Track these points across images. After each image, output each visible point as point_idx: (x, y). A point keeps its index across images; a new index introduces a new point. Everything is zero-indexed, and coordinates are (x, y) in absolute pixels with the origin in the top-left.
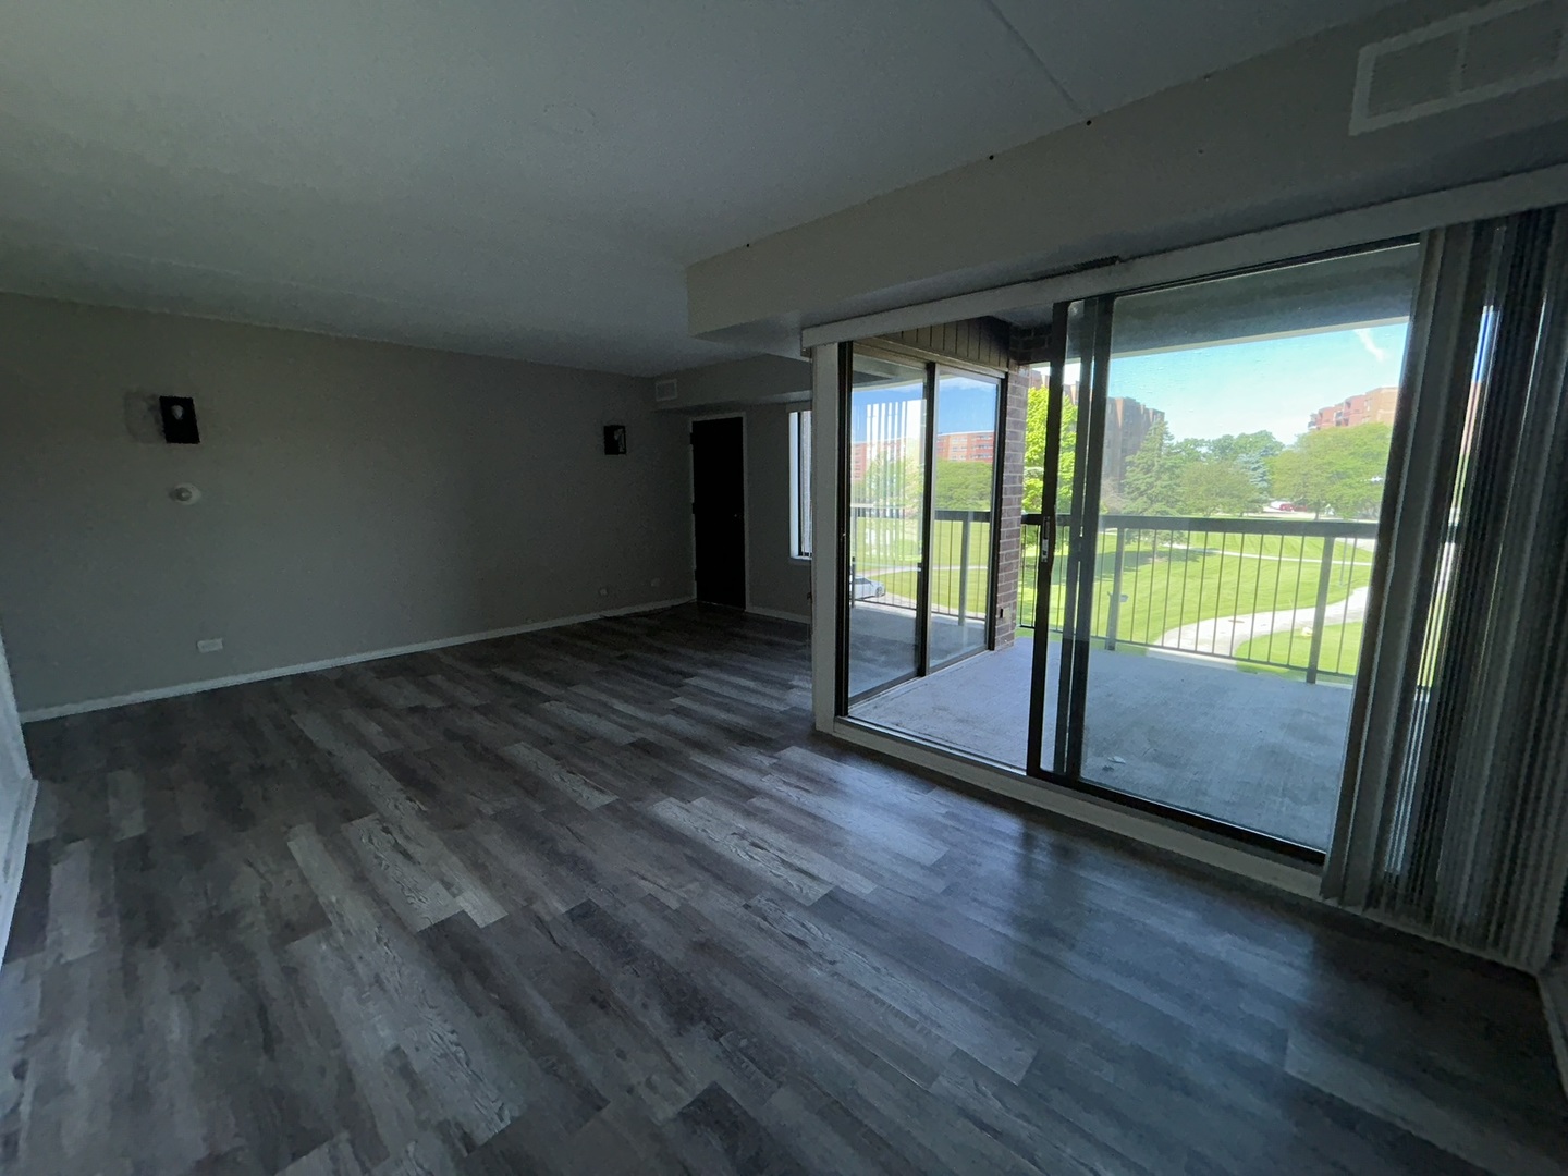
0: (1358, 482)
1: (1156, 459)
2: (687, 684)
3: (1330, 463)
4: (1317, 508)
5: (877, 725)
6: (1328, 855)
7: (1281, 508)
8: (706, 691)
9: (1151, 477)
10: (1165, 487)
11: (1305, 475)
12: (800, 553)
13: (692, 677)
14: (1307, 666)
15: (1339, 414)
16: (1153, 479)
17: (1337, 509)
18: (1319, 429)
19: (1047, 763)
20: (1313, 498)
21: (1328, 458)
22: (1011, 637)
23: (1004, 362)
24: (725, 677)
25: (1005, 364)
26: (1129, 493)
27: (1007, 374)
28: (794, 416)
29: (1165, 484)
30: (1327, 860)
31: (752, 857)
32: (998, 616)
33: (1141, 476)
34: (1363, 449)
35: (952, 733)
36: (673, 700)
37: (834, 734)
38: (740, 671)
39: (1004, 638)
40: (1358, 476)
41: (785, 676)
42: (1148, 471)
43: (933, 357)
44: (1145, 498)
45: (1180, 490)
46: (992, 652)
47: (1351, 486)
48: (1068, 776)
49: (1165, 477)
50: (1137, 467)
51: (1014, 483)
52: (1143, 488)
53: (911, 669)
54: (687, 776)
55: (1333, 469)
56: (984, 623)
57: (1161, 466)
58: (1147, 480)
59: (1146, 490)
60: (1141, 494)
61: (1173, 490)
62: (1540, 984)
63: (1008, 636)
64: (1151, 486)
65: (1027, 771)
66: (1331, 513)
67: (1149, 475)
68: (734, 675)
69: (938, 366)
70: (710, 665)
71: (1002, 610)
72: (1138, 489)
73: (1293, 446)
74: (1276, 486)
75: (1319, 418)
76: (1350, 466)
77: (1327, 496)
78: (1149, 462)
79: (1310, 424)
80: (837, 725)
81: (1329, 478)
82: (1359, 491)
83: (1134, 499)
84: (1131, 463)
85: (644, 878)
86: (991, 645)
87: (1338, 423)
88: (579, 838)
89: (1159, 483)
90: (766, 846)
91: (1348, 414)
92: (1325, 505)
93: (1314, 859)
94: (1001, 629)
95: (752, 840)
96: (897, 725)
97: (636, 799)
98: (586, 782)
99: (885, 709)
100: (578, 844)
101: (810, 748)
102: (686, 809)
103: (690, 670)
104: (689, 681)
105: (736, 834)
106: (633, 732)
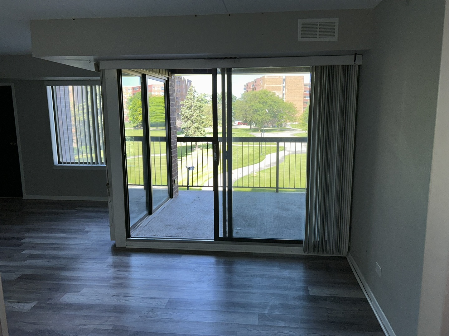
0: (262, 113)
1: (193, 103)
2: (23, 243)
3: (253, 106)
4: (250, 124)
5: (147, 238)
6: (304, 240)
7: (238, 124)
8: (38, 244)
9: (192, 111)
10: (197, 116)
11: (245, 110)
13: (23, 239)
14: (276, 187)
15: (253, 85)
16: (192, 113)
17: (256, 124)
18: (247, 91)
19: (221, 235)
20: (248, 119)
21: (252, 104)
22: (177, 191)
23: (167, 74)
24: (44, 235)
25: (167, 75)
26: (183, 119)
27: (168, 78)
28: (49, 88)
29: (197, 114)
30: (304, 241)
31: (129, 301)
32: (173, 183)
33: (187, 111)
34: (262, 100)
35: (179, 233)
36: (22, 253)
37: (127, 247)
38: (52, 231)
39: (175, 193)
40: (261, 111)
41: (81, 227)
42: (190, 109)
43: (145, 72)
44: (190, 121)
45: (203, 117)
46: (172, 199)
47: (260, 115)
48: (229, 238)
49: (197, 111)
50: (185, 106)
51: (174, 125)
52: (189, 117)
53: (146, 212)
54: (67, 283)
55: (254, 108)
56: (167, 187)
57: (195, 106)
58: (190, 113)
59: (190, 118)
60: (188, 119)
61: (201, 118)
62: (347, 258)
63: (176, 191)
64: (192, 116)
65: (215, 240)
66: (254, 126)
67: (190, 110)
68: (48, 233)
69: (147, 76)
70: (29, 231)
71: (174, 180)
72: (187, 117)
73: (240, 98)
74: (236, 115)
75: (247, 87)
76: (258, 107)
77: (253, 119)
78: (190, 105)
79: (244, 89)
80: (128, 242)
81: (253, 112)
82: (262, 117)
83: (185, 122)
84: (183, 105)
85: (86, 325)
86: (171, 196)
87: (253, 89)
88: (35, 324)
89: (195, 114)
90: (132, 295)
91: (256, 85)
92: (252, 123)
93: (298, 243)
94: (174, 188)
95: (123, 295)
96: (155, 236)
97: (49, 299)
98: (9, 301)
99: (145, 231)
100: (36, 326)
101: (119, 255)
102: (80, 295)
103: (19, 236)
104: (23, 241)
105: (114, 296)
106: (14, 273)
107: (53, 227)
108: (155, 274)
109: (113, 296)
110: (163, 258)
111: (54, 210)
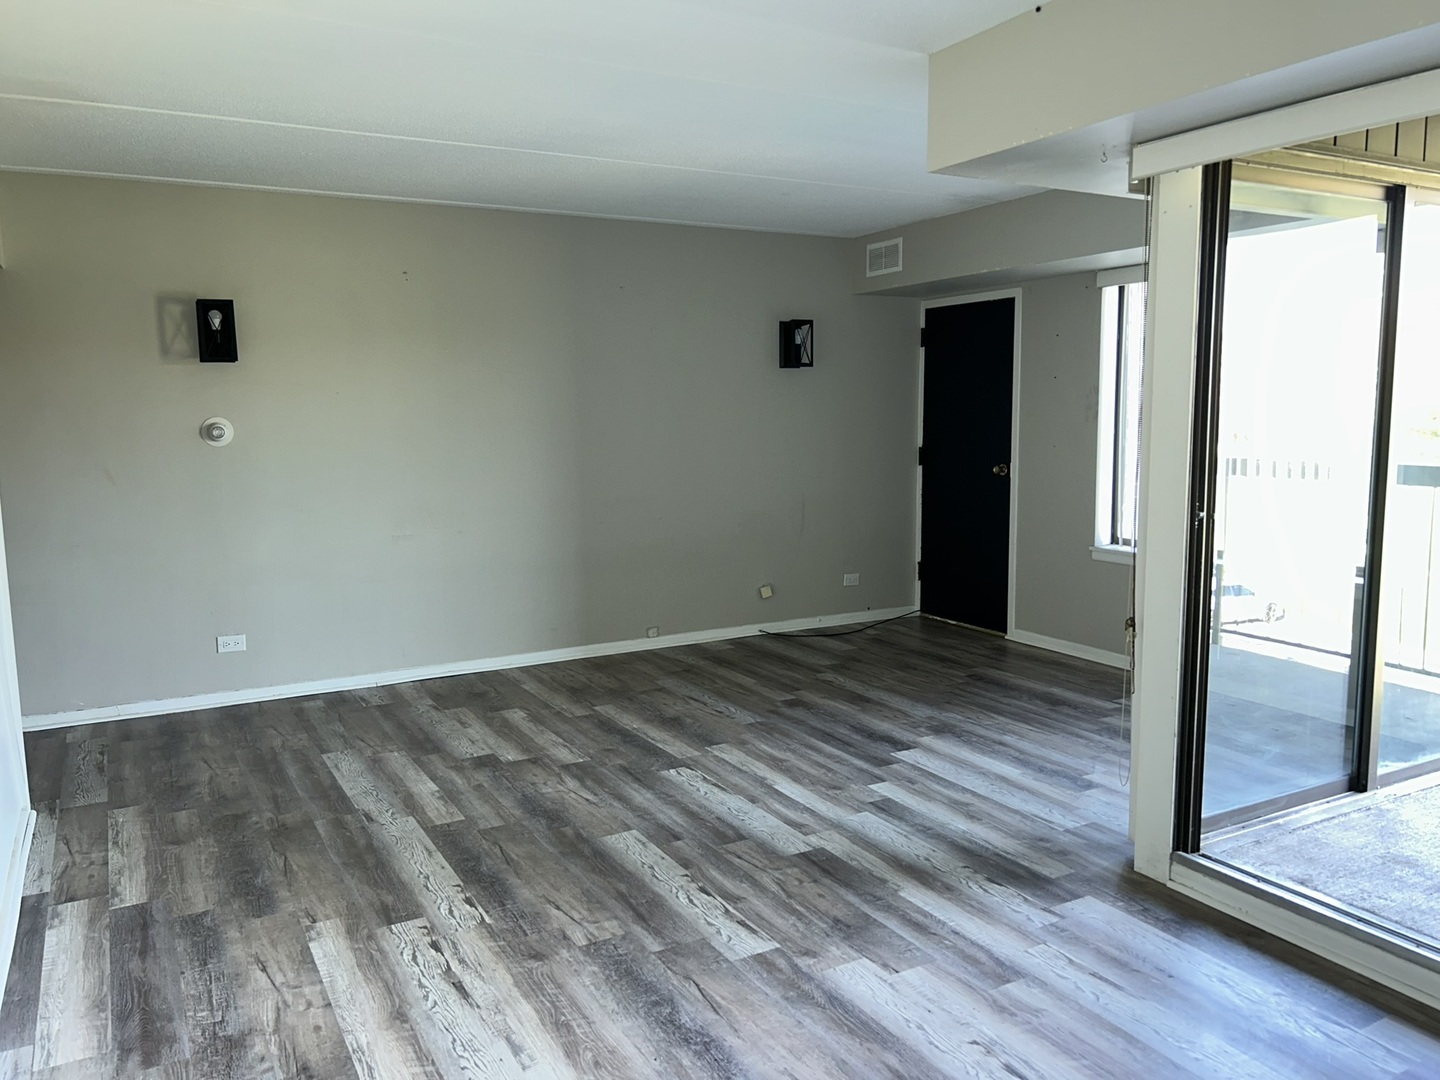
2: (898, 761)
5: (1258, 878)
12: (1114, 540)
13: (908, 747)
28: (1111, 294)
36: (873, 787)
37: (1170, 884)
38: (994, 748)
53: (1338, 774)
54: (893, 925)
69: (1407, 189)
70: (940, 730)
80: (1177, 867)
95: (1005, 1058)
96: (1302, 883)
97: (807, 953)
98: (727, 911)
99: (1279, 849)
100: (711, 1016)
101: (1121, 904)
102: (891, 984)
103: (905, 736)
104: (902, 755)
105: (977, 1043)
106: (806, 834)
107: (1008, 739)
108: (1188, 1042)
109: (975, 1042)
110: (1278, 990)
111: (1056, 691)
